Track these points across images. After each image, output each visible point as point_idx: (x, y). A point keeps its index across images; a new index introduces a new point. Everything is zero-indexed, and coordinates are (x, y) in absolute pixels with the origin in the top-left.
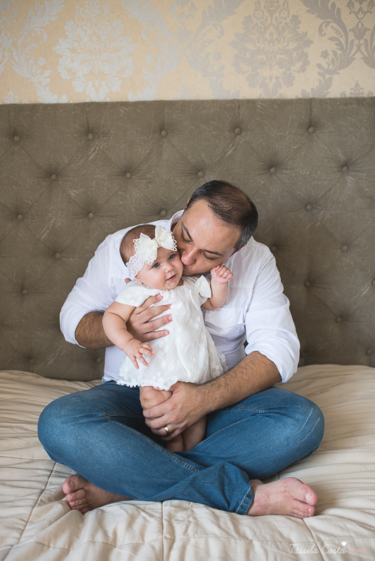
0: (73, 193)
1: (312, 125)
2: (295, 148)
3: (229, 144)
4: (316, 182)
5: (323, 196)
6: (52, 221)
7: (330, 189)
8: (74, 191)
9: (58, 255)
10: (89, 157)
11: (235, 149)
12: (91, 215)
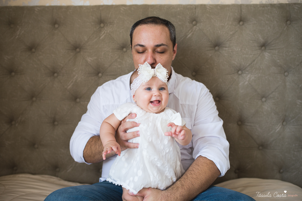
0: (89, 59)
1: (241, 20)
2: (231, 33)
3: (189, 30)
4: (245, 56)
5: (250, 65)
6: (75, 77)
7: (254, 61)
8: (90, 58)
9: (78, 100)
10: (100, 37)
11: (193, 34)
12: (100, 75)
